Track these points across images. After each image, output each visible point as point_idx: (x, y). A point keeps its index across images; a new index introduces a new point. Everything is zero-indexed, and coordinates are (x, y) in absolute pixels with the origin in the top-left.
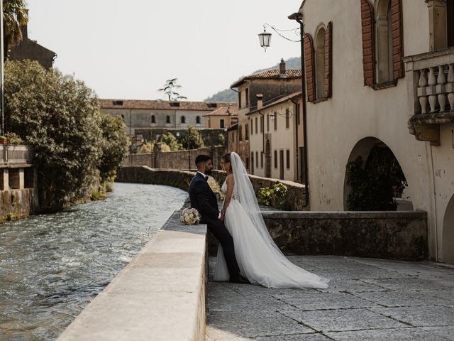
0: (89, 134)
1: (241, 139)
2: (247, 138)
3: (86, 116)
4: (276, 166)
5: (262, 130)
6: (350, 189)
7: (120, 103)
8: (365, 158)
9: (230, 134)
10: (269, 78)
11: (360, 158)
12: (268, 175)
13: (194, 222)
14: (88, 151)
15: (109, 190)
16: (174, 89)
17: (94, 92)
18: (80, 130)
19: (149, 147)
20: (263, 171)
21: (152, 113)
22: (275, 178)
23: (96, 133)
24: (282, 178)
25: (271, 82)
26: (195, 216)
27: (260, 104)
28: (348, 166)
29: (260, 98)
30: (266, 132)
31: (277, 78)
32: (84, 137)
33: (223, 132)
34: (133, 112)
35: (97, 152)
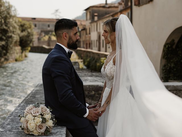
0: (11, 28)
1: (87, 34)
2: (90, 34)
3: (9, 19)
4: (103, 46)
5: (97, 30)
6: (164, 61)
7: (34, 19)
8: (176, 41)
9: (82, 32)
10: (100, 7)
11: (173, 40)
12: (99, 50)
13: (43, 131)
14: (11, 37)
15: (26, 56)
16: (58, 14)
17: (14, 7)
18: (6, 26)
19: (46, 38)
20: (97, 49)
21: (48, 23)
22: (103, 51)
23: (14, 27)
24: (106, 51)
25: (101, 9)
26: (44, 120)
27: (96, 18)
28: (165, 46)
29: (96, 16)
30: (98, 30)
31: (104, 7)
32: (9, 30)
33: (79, 31)
34: (40, 23)
35: (16, 38)
